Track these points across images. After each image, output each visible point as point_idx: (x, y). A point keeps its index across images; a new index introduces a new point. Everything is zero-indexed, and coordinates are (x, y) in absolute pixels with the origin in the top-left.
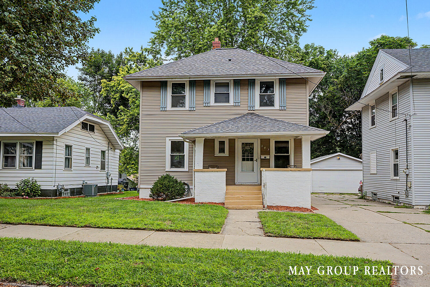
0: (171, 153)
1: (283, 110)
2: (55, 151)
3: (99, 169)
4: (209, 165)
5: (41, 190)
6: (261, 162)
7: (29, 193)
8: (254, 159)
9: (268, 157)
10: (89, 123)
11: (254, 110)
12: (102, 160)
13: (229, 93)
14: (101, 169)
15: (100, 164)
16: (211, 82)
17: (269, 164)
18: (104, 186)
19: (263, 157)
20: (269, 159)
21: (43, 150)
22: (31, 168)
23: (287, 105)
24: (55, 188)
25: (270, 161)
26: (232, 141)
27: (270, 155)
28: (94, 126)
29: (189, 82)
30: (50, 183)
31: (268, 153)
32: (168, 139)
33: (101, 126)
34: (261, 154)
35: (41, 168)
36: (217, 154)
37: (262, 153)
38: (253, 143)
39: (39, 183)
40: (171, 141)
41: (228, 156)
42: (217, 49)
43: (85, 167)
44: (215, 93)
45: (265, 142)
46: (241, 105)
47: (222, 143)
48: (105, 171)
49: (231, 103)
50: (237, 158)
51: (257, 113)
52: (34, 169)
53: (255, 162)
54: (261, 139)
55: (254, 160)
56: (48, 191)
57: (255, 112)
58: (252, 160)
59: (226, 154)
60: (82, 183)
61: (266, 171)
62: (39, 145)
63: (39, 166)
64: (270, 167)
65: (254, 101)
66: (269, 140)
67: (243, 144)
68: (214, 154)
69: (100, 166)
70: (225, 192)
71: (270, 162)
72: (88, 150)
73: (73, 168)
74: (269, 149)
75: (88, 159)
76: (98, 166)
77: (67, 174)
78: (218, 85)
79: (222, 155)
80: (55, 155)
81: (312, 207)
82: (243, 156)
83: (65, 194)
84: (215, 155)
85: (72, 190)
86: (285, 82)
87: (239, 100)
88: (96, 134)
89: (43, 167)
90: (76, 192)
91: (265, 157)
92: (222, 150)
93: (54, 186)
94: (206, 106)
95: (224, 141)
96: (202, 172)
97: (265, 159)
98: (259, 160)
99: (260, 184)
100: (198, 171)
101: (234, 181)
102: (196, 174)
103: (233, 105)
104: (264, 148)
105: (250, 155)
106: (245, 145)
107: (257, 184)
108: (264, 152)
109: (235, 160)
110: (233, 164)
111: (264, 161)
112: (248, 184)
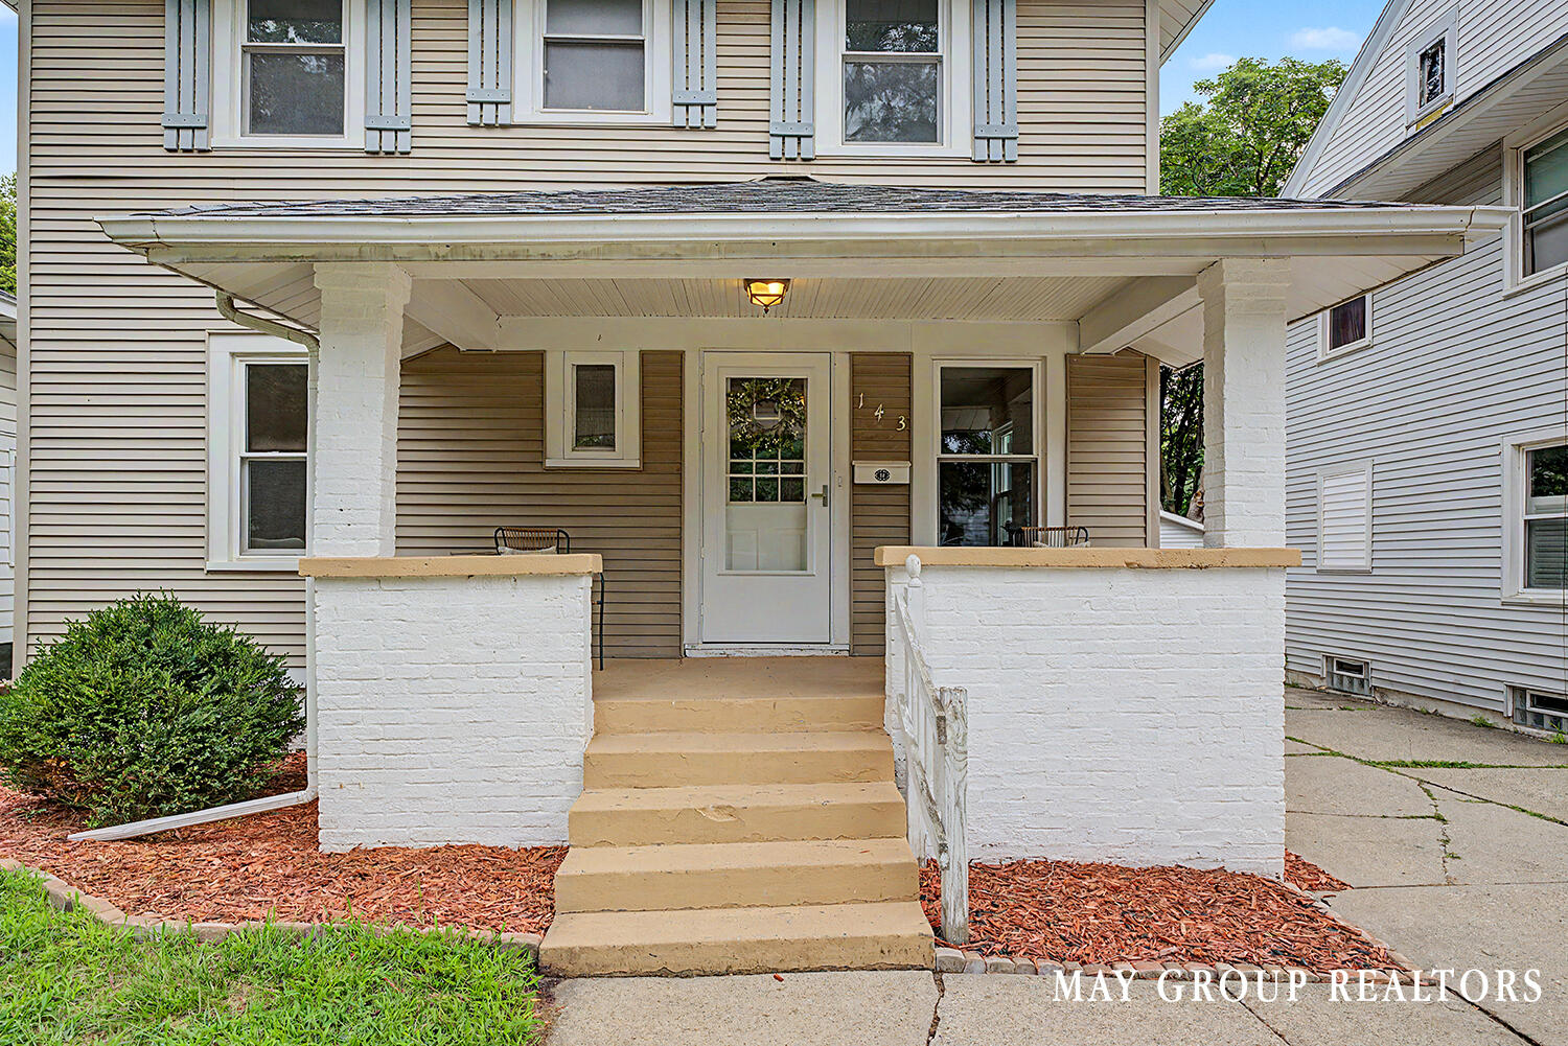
0: (250, 450)
1: (995, 163)
4: (499, 530)
6: (854, 505)
8: (810, 489)
9: (898, 473)
11: (806, 161)
13: (642, 42)
17: (908, 518)
19: (867, 473)
20: (909, 484)
23: (1021, 128)
25: (909, 496)
26: (663, 369)
27: (910, 459)
31: (904, 452)
32: (219, 349)
34: (856, 454)
36: (562, 450)
37: (863, 444)
38: (802, 381)
40: (249, 366)
41: (637, 464)
44: (546, 40)
45: (879, 373)
46: (721, 126)
47: (595, 386)
49: (658, 105)
50: (697, 482)
51: (829, 181)
53: (814, 506)
54: (852, 355)
55: (809, 491)
57: (815, 169)
58: (794, 493)
59: (626, 451)
64: (914, 538)
65: (804, 97)
66: (907, 358)
67: (735, 383)
68: (543, 452)
70: (575, 753)
71: (909, 504)
74: (909, 421)
79: (593, 457)
81: (1295, 865)
82: (734, 468)
84: (549, 463)
87: (710, 86)
91: (879, 474)
92: (596, 429)
94: (503, 127)
95: (612, 368)
96: (378, 580)
97: (882, 488)
98: (841, 498)
99: (847, 654)
100: (344, 575)
101: (674, 630)
102: (328, 608)
103: (667, 121)
104: (876, 414)
105: (779, 461)
106: (747, 394)
107: (830, 653)
108: (871, 439)
109: (681, 497)
110: (674, 522)
111: (877, 499)
112: (766, 653)
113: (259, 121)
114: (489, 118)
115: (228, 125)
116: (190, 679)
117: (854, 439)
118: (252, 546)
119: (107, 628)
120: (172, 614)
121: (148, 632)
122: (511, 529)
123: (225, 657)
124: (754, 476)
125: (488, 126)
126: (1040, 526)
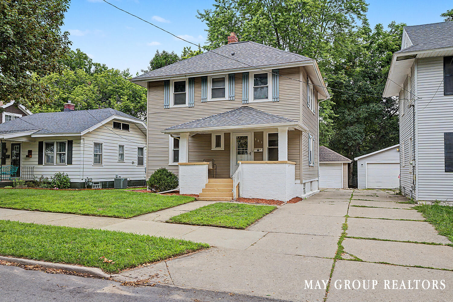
0: (174, 148)
2: (82, 148)
3: (136, 164)
4: (204, 159)
5: (70, 183)
7: (59, 185)
9: (261, 150)
10: (122, 123)
11: (247, 104)
12: (138, 156)
13: (225, 88)
14: (138, 164)
15: (137, 160)
16: (208, 78)
17: (263, 156)
18: (143, 180)
19: (256, 150)
20: (263, 152)
21: (73, 148)
22: (64, 163)
23: (280, 96)
24: (84, 181)
25: (263, 153)
26: (227, 135)
27: (263, 148)
28: (128, 125)
29: (189, 79)
30: (78, 177)
31: (262, 146)
33: (137, 125)
34: (254, 148)
35: (71, 164)
36: (214, 148)
37: (256, 146)
38: (247, 137)
39: (69, 177)
41: (224, 149)
42: (230, 44)
43: (118, 162)
44: (212, 89)
45: (258, 135)
46: (235, 99)
47: (218, 138)
48: (144, 166)
49: (227, 97)
50: (232, 152)
51: (251, 107)
52: (67, 164)
54: (254, 132)
56: (77, 183)
57: (249, 105)
58: (246, 153)
59: (222, 148)
60: (115, 177)
61: (242, 164)
62: (70, 143)
63: (70, 162)
64: (264, 160)
65: (248, 94)
66: (262, 133)
67: (237, 137)
68: (211, 148)
69: (136, 162)
70: (205, 184)
71: (263, 155)
72: (121, 147)
73: (104, 164)
74: (263, 142)
75: (122, 155)
76: (135, 161)
77: (97, 168)
78: (215, 81)
79: (218, 149)
80: (82, 152)
82: (238, 150)
83: (95, 186)
84: (212, 150)
85: (103, 183)
86: (278, 73)
87: (234, 94)
88: (131, 132)
89: (73, 163)
90: (108, 185)
91: (258, 150)
92: (218, 144)
93: (82, 180)
94: (206, 102)
95: (220, 135)
96: (185, 165)
97: (258, 152)
98: (253, 154)
100: (182, 165)
101: (229, 174)
102: (181, 168)
103: (228, 99)
104: (258, 141)
105: (245, 148)
106: (239, 139)
109: (230, 154)
110: (229, 158)
111: (258, 154)
113: (175, 103)
114: (204, 101)
115: (172, 104)
116: (167, 177)
117: (254, 145)
118: (174, 162)
119: (159, 171)
120: (164, 170)
121: (163, 172)
122: (206, 159)
123: (171, 175)
124: (245, 151)
125: (204, 102)
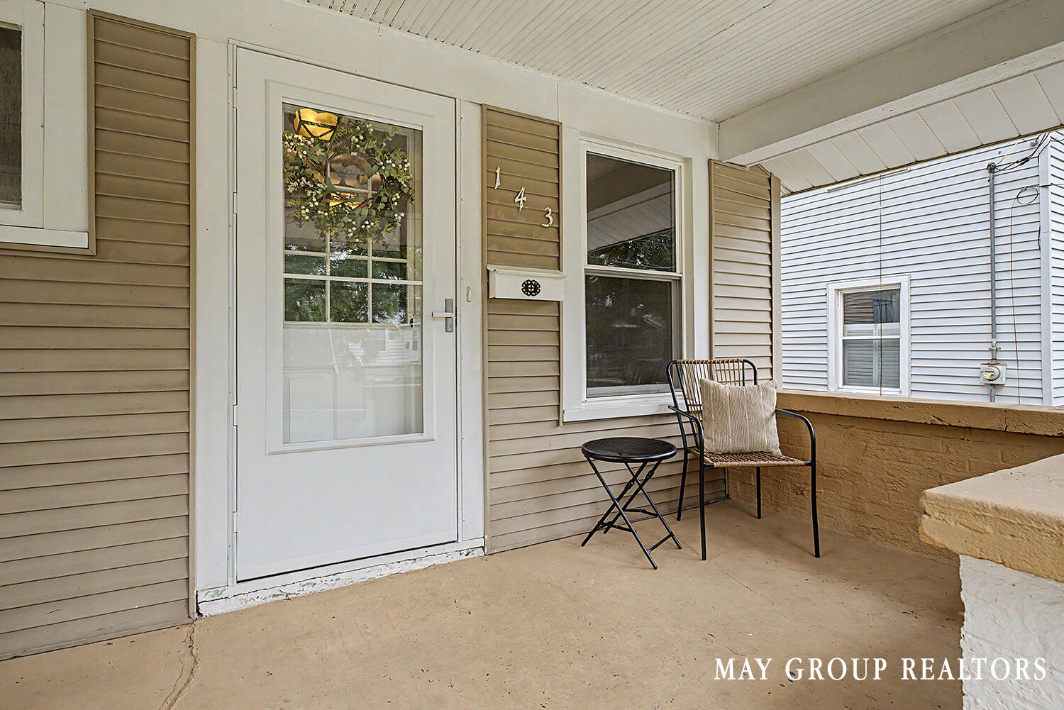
6: (489, 329)
9: (548, 286)
19: (508, 284)
20: (559, 306)
25: (558, 322)
27: (559, 267)
31: (554, 257)
37: (500, 241)
53: (434, 331)
54: (482, 109)
55: (419, 305)
74: (558, 216)
97: (526, 306)
99: (480, 552)
104: (517, 200)
105: (370, 258)
107: (457, 557)
108: (510, 236)
109: (189, 311)
111: (518, 322)
112: (358, 577)
117: (489, 233)
124: (328, 278)
126: (685, 358)
